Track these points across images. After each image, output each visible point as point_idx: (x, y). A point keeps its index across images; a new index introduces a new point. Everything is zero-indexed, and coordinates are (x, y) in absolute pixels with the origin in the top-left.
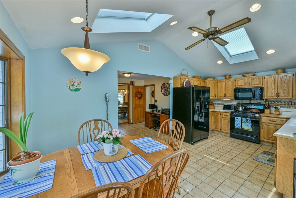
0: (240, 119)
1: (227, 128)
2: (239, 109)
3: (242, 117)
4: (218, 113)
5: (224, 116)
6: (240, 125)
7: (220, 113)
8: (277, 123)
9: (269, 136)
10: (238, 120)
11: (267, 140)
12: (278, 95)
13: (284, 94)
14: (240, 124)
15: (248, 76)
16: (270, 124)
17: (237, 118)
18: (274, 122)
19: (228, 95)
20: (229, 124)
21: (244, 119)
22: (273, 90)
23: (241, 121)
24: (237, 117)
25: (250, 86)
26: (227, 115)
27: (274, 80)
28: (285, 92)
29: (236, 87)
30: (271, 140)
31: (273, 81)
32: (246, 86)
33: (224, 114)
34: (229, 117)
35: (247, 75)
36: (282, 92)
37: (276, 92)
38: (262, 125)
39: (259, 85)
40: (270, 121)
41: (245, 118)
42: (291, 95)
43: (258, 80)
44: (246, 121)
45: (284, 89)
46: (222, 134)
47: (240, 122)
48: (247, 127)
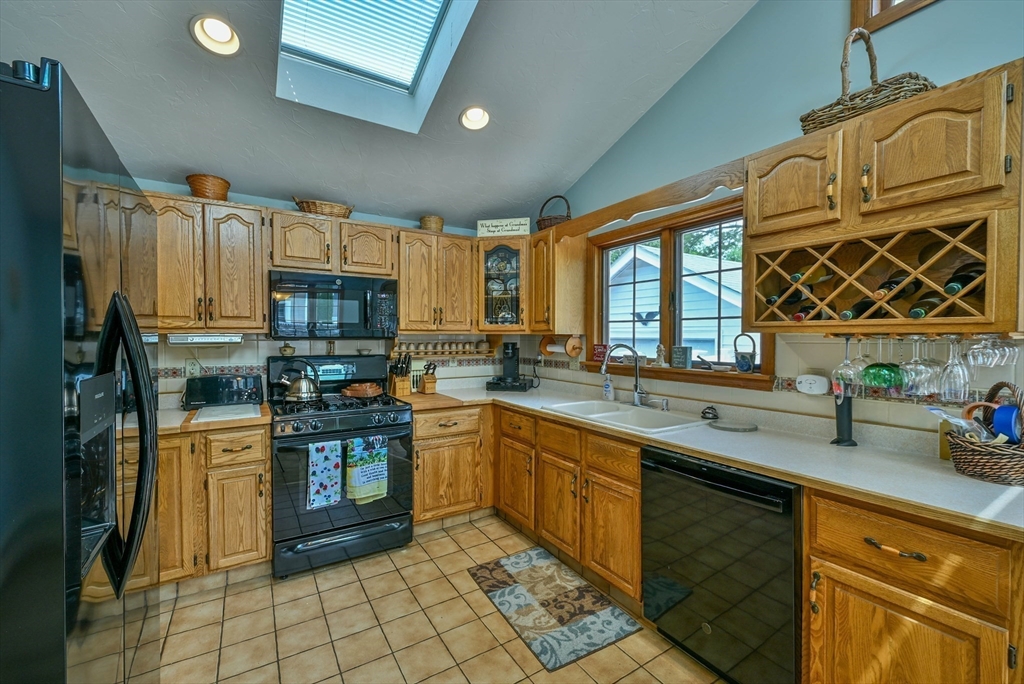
0: (339, 452)
1: (247, 533)
2: (299, 390)
3: (342, 434)
4: (176, 442)
5: (226, 458)
6: (338, 487)
7: (186, 443)
8: (461, 428)
9: (438, 492)
10: (326, 458)
11: (433, 513)
12: (438, 315)
13: (453, 313)
14: (339, 480)
15: (331, 214)
16: (442, 441)
17: (323, 449)
18: (454, 429)
19: (230, 306)
20: (263, 503)
21: (357, 443)
22: (426, 296)
23: (339, 460)
24: (320, 445)
25: (346, 268)
26: (248, 442)
27: (426, 255)
28: (455, 305)
29: (277, 261)
30: (444, 506)
31: (423, 255)
32: (328, 267)
33: (219, 441)
34: (259, 452)
35: (327, 210)
36: (449, 304)
37: (434, 305)
38: (417, 452)
39: (380, 266)
40: (440, 426)
41: (360, 440)
42: (469, 320)
43: (375, 244)
44: (366, 454)
45: (454, 295)
46: (202, 592)
47: (336, 466)
48: (374, 484)
